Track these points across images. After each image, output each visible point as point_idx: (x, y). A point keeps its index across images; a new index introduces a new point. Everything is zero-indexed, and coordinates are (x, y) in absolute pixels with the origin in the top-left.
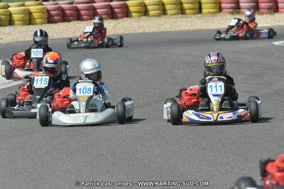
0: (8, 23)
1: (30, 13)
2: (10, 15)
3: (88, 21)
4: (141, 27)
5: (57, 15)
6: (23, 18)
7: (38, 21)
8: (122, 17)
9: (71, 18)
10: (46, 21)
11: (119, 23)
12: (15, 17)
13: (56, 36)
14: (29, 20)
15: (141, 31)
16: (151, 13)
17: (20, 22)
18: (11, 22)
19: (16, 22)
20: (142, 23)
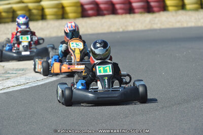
0: (40, 18)
1: (63, 8)
2: (43, 9)
3: (124, 16)
4: (179, 22)
5: (91, 9)
6: (56, 12)
7: (71, 15)
8: (159, 11)
9: (105, 12)
10: (80, 15)
11: (156, 18)
12: (47, 11)
13: (90, 31)
14: (62, 14)
15: (178, 25)
16: (188, 7)
17: (52, 17)
18: (43, 17)
19: (48, 17)
20: (179, 18)
